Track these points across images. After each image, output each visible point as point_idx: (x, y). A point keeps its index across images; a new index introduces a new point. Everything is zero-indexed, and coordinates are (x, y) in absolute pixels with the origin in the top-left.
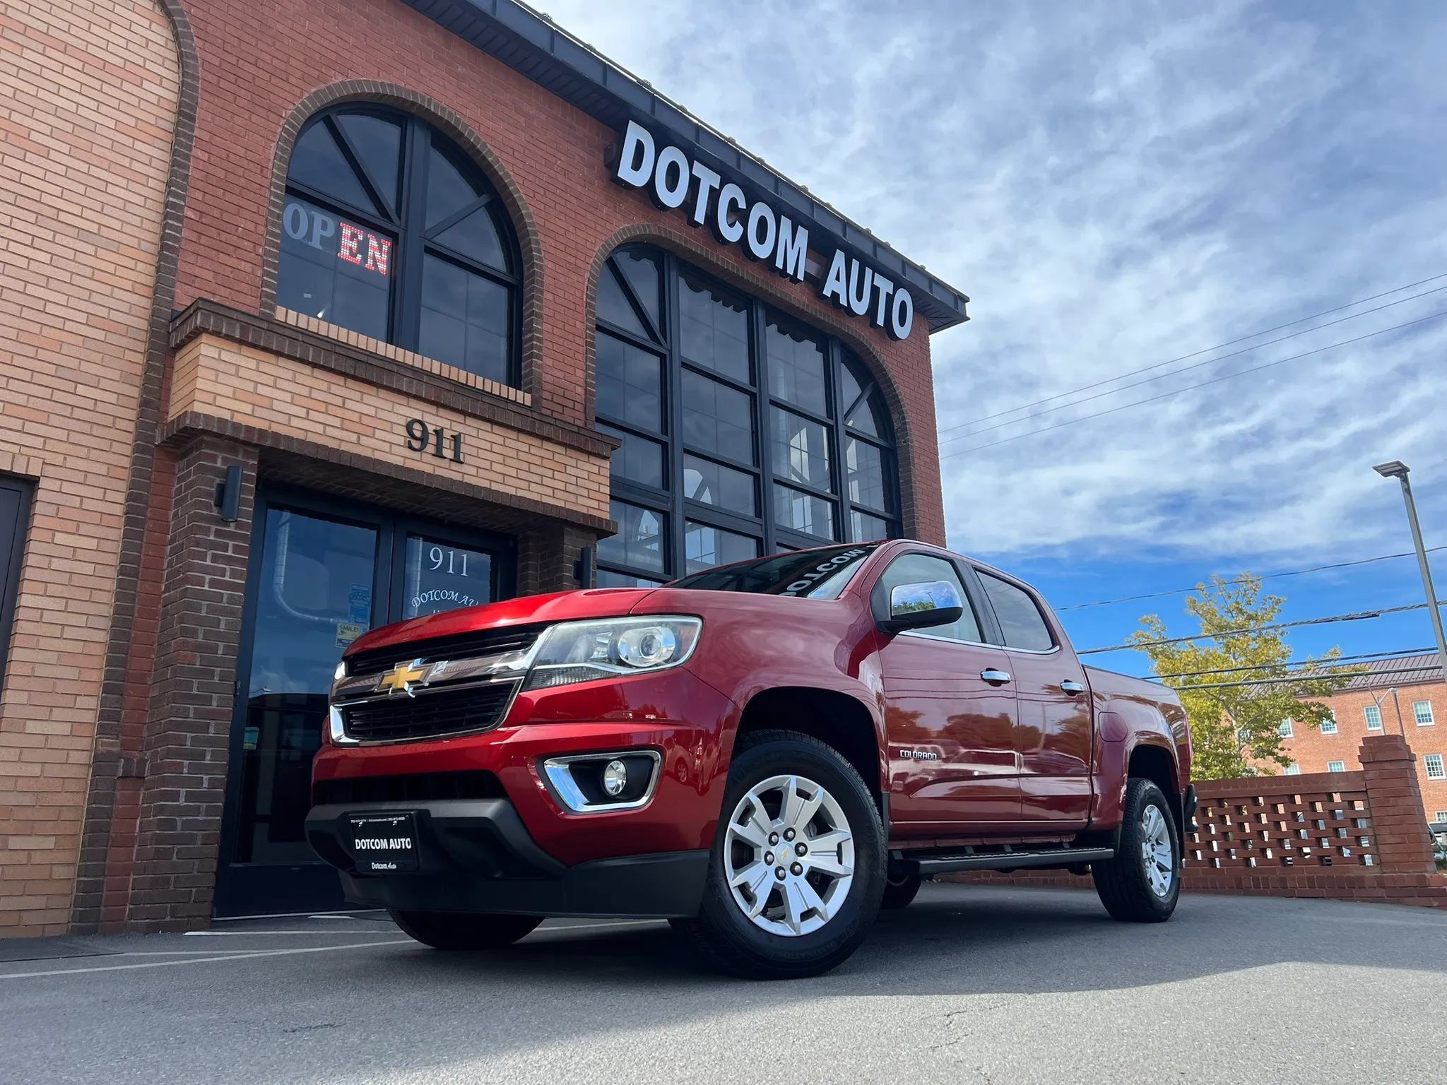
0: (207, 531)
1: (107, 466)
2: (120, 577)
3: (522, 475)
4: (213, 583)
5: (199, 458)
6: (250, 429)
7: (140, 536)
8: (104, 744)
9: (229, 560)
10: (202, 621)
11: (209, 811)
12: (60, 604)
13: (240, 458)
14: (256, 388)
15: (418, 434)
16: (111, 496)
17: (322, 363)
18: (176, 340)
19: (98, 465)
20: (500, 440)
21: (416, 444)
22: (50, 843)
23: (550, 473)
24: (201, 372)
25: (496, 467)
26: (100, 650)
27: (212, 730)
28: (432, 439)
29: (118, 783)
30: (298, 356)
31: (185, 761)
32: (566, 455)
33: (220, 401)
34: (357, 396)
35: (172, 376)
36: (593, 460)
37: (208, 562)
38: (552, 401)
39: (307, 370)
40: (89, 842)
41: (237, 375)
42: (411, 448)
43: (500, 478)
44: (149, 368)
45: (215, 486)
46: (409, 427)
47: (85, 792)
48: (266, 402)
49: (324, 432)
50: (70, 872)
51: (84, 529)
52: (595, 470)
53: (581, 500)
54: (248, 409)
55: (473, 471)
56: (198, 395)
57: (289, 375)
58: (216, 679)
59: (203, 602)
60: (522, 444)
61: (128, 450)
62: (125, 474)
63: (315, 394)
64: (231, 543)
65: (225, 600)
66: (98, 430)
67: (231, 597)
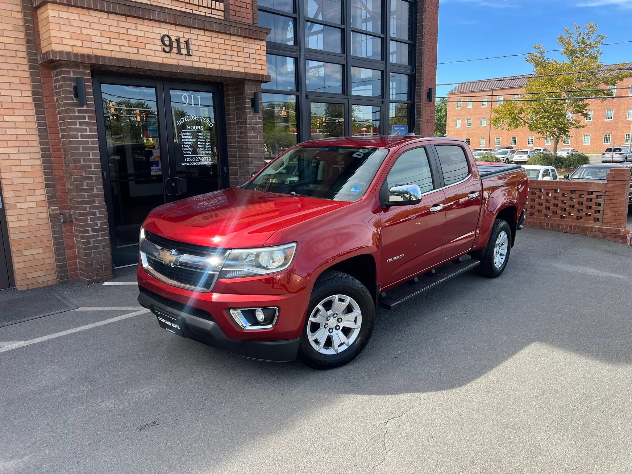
0: (74, 111)
1: (18, 78)
2: (39, 134)
3: (222, 57)
4: (82, 136)
5: (61, 73)
6: (83, 55)
7: (43, 112)
8: (53, 210)
9: (87, 124)
10: (81, 155)
11: (103, 235)
13: (81, 70)
14: (81, 31)
15: (167, 43)
16: (24, 93)
17: (112, 11)
18: (35, 4)
19: (14, 78)
20: (209, 39)
21: (167, 49)
22: (41, 250)
23: (235, 54)
24: (52, 26)
25: (209, 55)
26: (40, 168)
27: (97, 202)
28: (175, 45)
29: (62, 224)
30: (99, 9)
31: (88, 217)
32: (243, 42)
33: (65, 41)
34: (133, 26)
35: (38, 23)
36: (257, 42)
37: (78, 127)
38: (235, 5)
39: (105, 15)
40: (57, 249)
41: (70, 25)
42: (165, 51)
43: (211, 61)
44: (26, 21)
45: (72, 87)
46: (162, 40)
47: (49, 229)
48: (88, 38)
49: (120, 50)
50: (52, 260)
51: (16, 112)
52: (259, 47)
53: (252, 66)
54: (79, 43)
55: (197, 59)
56: (53, 40)
57: (96, 20)
58: (94, 180)
59: (80, 146)
60: (219, 40)
61: (26, 68)
62: (28, 81)
63: (112, 29)
64: (87, 115)
65: (90, 143)
66: (9, 60)
67: (92, 142)
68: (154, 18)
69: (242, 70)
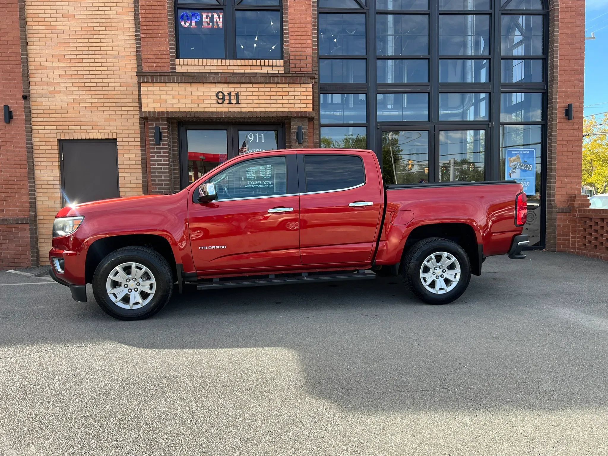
0: (154, 148)
3: (267, 101)
4: (158, 164)
9: (162, 156)
10: (157, 177)
12: (129, 174)
13: (160, 122)
14: (160, 97)
15: (221, 97)
16: (136, 140)
19: (131, 131)
20: (256, 89)
21: (220, 101)
23: (280, 97)
24: (142, 97)
25: (255, 101)
26: (141, 186)
28: (227, 97)
32: (289, 87)
33: (149, 105)
34: (196, 89)
36: (302, 85)
37: (156, 158)
39: (177, 85)
41: (153, 94)
42: (218, 103)
43: (257, 106)
46: (217, 95)
48: (164, 101)
49: (186, 106)
51: (131, 151)
52: (305, 90)
53: (297, 106)
54: (159, 105)
55: (245, 106)
56: (142, 105)
57: (170, 89)
59: (156, 171)
60: (266, 88)
61: (138, 124)
62: (139, 132)
63: (181, 93)
64: (162, 151)
65: (163, 169)
66: (129, 120)
67: (164, 168)
68: (210, 81)
69: (287, 110)
